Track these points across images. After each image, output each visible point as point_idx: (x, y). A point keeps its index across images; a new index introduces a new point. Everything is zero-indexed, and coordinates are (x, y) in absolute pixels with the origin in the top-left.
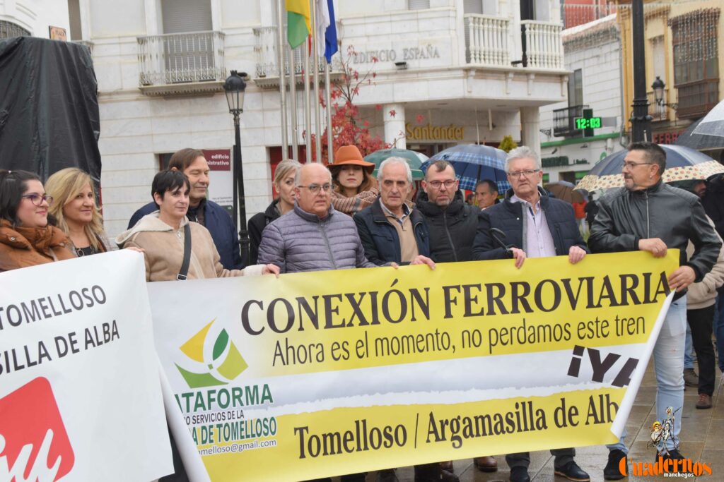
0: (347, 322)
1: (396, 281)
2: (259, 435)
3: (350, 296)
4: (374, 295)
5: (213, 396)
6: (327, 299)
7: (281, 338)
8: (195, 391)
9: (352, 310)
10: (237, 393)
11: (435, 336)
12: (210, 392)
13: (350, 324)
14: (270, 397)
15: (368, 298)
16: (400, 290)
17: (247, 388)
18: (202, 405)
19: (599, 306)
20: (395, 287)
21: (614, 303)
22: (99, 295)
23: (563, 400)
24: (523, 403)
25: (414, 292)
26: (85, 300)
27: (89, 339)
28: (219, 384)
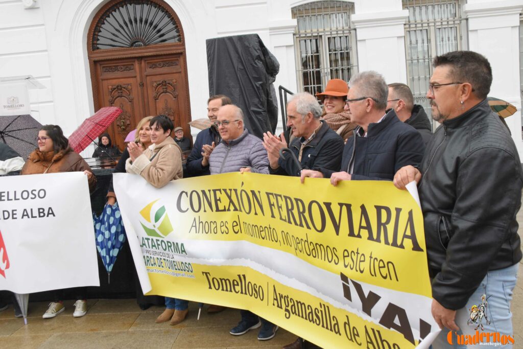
1: (243, 184)
2: (185, 270)
4: (236, 191)
6: (215, 192)
7: (197, 215)
8: (150, 238)
11: (269, 229)
12: (157, 240)
13: (229, 210)
14: (185, 251)
16: (246, 191)
19: (359, 236)
20: (243, 188)
21: (370, 238)
22: (42, 194)
23: (347, 317)
24: (324, 305)
26: (31, 195)
27: (25, 214)
28: (160, 236)
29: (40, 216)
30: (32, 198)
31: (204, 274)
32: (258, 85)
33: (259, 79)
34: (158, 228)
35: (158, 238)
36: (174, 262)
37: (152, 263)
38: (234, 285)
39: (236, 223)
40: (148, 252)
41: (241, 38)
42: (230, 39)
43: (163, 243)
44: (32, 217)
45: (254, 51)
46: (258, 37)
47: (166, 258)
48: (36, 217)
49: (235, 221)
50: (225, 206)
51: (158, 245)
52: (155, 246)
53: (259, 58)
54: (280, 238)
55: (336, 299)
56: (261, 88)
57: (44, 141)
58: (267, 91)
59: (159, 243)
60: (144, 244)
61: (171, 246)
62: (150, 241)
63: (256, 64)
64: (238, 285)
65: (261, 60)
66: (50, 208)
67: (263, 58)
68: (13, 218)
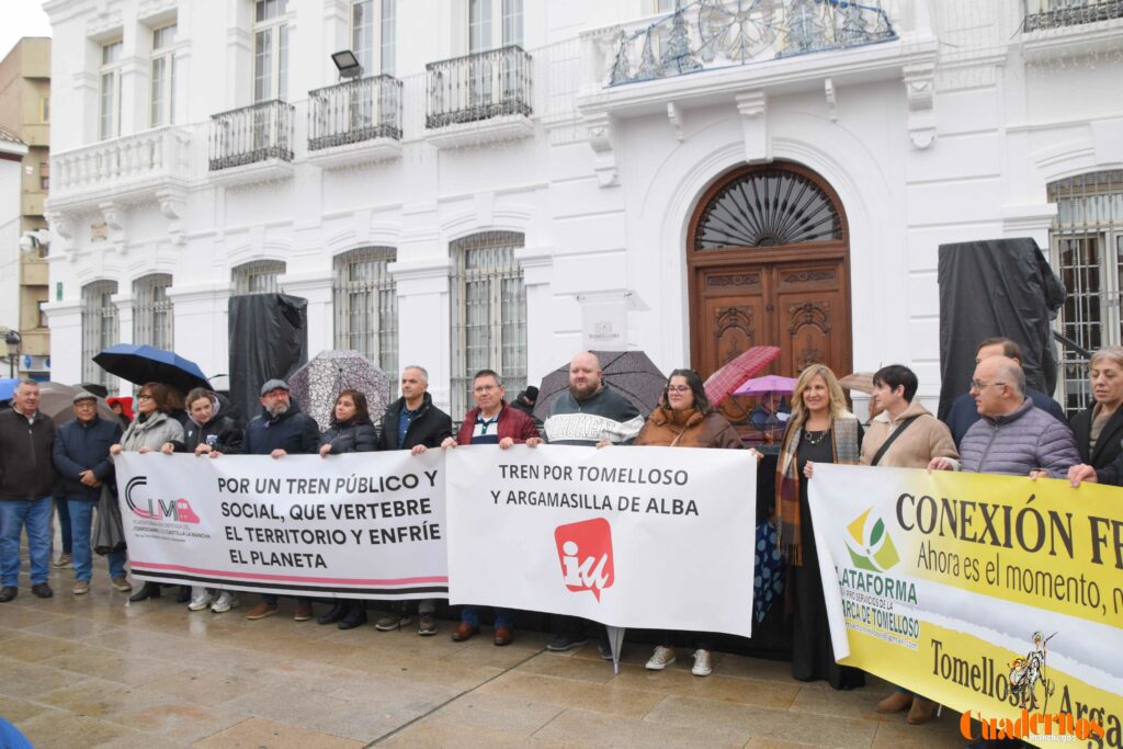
0: (979, 537)
1: (1033, 497)
3: (984, 507)
4: (1007, 510)
5: (871, 580)
7: (926, 538)
8: (858, 570)
9: (984, 525)
10: (889, 584)
13: (982, 541)
15: (1001, 513)
16: (1039, 511)
17: (898, 582)
20: (1031, 505)
22: (681, 478)
25: (1054, 515)
26: (664, 479)
27: (652, 505)
29: (675, 512)
30: (665, 483)
31: (935, 644)
32: (1030, 325)
33: (1032, 314)
34: (875, 556)
36: (891, 615)
37: (855, 614)
39: (992, 567)
41: (1001, 244)
42: (983, 245)
43: (878, 582)
44: (663, 512)
45: (1026, 266)
46: (1035, 243)
47: (878, 608)
48: (668, 513)
49: (990, 563)
50: (976, 534)
52: (862, 585)
53: (1034, 278)
56: (1035, 329)
57: (681, 393)
60: (846, 581)
61: (891, 588)
62: (856, 577)
63: (1029, 288)
64: (978, 676)
65: (1038, 282)
66: (692, 502)
67: (1041, 278)
68: (633, 510)
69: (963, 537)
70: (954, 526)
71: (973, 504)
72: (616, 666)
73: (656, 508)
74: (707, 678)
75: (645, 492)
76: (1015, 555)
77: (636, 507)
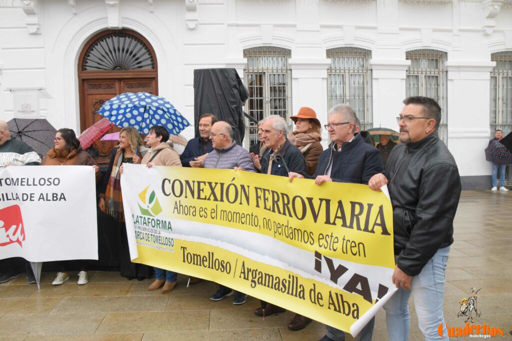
0: (207, 198)
1: (234, 179)
2: (167, 245)
3: (210, 184)
4: (222, 185)
6: (199, 183)
7: (178, 199)
8: (143, 216)
9: (210, 191)
10: (158, 222)
11: (251, 216)
12: (149, 219)
13: (209, 199)
14: (171, 228)
15: (219, 186)
18: (146, 223)
19: (334, 224)
20: (233, 182)
21: (344, 225)
22: (56, 182)
23: (314, 285)
24: (293, 277)
25: (243, 187)
26: (47, 183)
27: (41, 197)
28: (152, 215)
29: (53, 200)
30: (48, 185)
31: (182, 249)
32: (233, 108)
33: (233, 103)
34: (151, 209)
35: (149, 217)
36: (160, 237)
37: (142, 237)
38: (203, 261)
39: (214, 211)
40: (139, 228)
41: (222, 70)
42: (214, 70)
44: (47, 200)
45: (232, 81)
46: (236, 71)
48: (50, 200)
49: (213, 209)
50: (206, 196)
51: (149, 222)
53: (235, 86)
54: (261, 223)
55: (306, 271)
56: (235, 110)
57: (59, 141)
58: (240, 112)
59: (150, 221)
60: (138, 222)
62: (143, 219)
63: (233, 91)
64: (206, 261)
65: (237, 89)
66: (62, 194)
67: (238, 87)
68: (31, 200)
69: (199, 198)
70: (192, 193)
71: (205, 183)
72: (39, 286)
73: (43, 198)
74: (85, 286)
75: (37, 191)
76: (225, 205)
77: (32, 199)
